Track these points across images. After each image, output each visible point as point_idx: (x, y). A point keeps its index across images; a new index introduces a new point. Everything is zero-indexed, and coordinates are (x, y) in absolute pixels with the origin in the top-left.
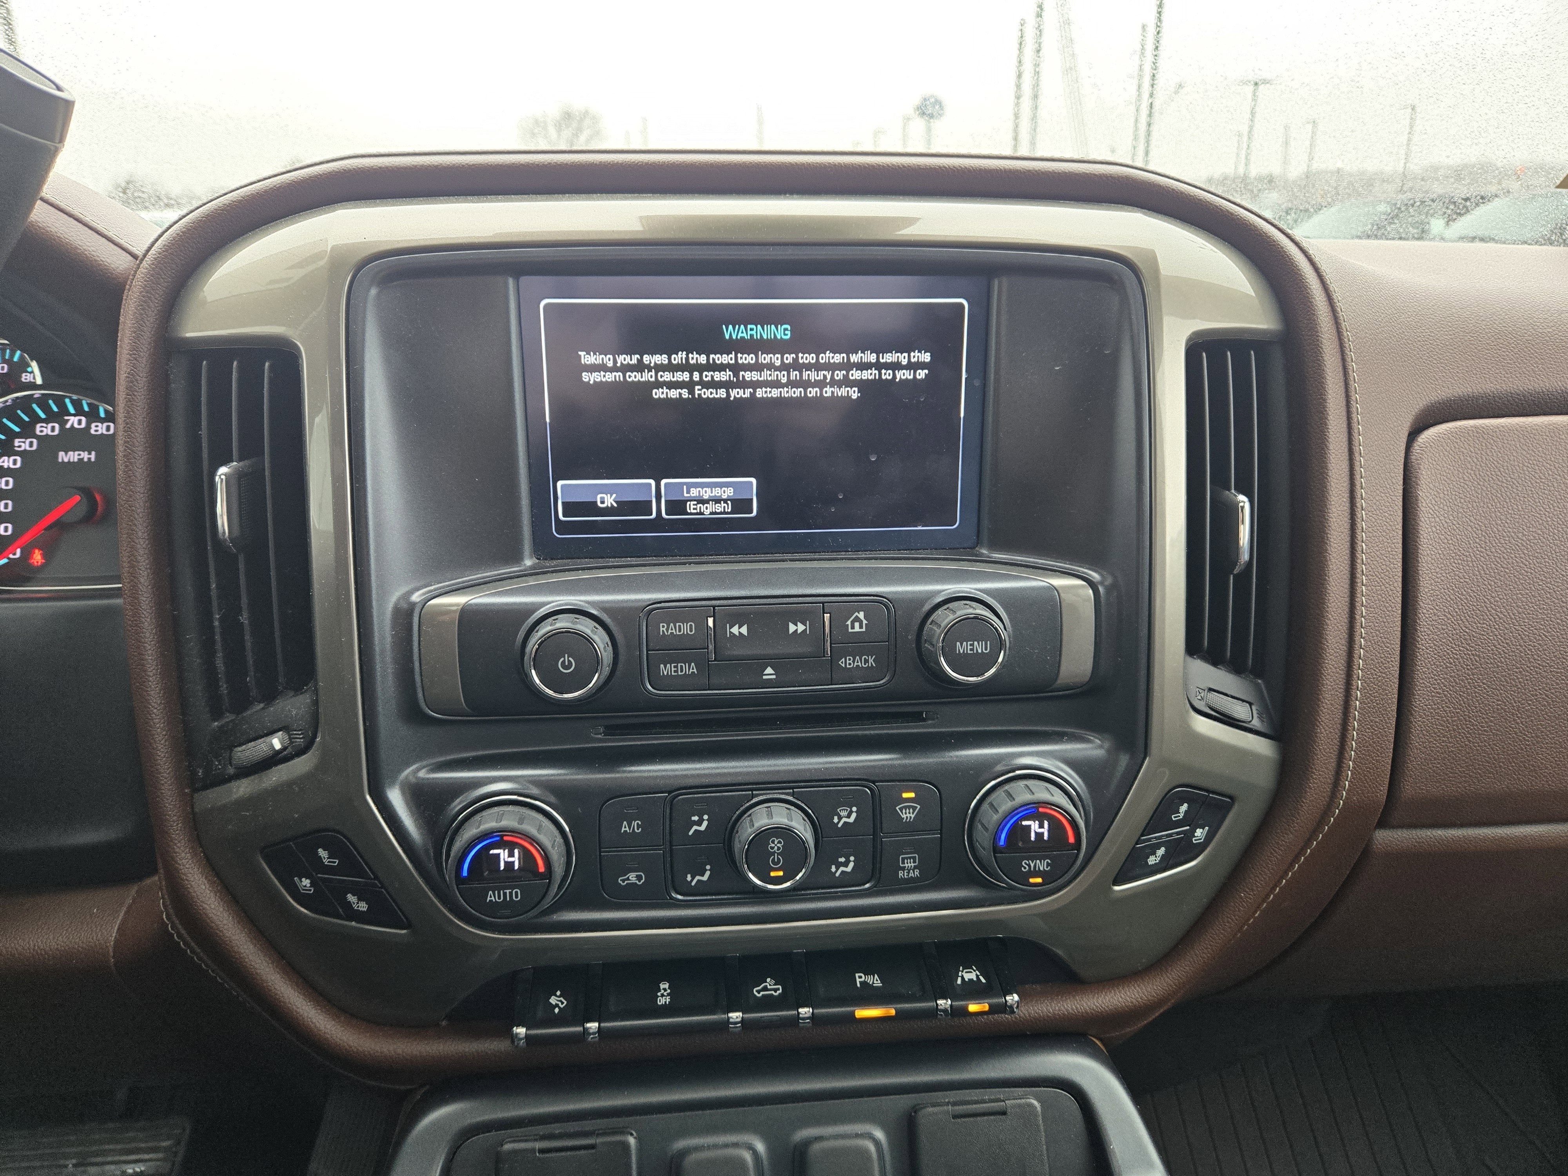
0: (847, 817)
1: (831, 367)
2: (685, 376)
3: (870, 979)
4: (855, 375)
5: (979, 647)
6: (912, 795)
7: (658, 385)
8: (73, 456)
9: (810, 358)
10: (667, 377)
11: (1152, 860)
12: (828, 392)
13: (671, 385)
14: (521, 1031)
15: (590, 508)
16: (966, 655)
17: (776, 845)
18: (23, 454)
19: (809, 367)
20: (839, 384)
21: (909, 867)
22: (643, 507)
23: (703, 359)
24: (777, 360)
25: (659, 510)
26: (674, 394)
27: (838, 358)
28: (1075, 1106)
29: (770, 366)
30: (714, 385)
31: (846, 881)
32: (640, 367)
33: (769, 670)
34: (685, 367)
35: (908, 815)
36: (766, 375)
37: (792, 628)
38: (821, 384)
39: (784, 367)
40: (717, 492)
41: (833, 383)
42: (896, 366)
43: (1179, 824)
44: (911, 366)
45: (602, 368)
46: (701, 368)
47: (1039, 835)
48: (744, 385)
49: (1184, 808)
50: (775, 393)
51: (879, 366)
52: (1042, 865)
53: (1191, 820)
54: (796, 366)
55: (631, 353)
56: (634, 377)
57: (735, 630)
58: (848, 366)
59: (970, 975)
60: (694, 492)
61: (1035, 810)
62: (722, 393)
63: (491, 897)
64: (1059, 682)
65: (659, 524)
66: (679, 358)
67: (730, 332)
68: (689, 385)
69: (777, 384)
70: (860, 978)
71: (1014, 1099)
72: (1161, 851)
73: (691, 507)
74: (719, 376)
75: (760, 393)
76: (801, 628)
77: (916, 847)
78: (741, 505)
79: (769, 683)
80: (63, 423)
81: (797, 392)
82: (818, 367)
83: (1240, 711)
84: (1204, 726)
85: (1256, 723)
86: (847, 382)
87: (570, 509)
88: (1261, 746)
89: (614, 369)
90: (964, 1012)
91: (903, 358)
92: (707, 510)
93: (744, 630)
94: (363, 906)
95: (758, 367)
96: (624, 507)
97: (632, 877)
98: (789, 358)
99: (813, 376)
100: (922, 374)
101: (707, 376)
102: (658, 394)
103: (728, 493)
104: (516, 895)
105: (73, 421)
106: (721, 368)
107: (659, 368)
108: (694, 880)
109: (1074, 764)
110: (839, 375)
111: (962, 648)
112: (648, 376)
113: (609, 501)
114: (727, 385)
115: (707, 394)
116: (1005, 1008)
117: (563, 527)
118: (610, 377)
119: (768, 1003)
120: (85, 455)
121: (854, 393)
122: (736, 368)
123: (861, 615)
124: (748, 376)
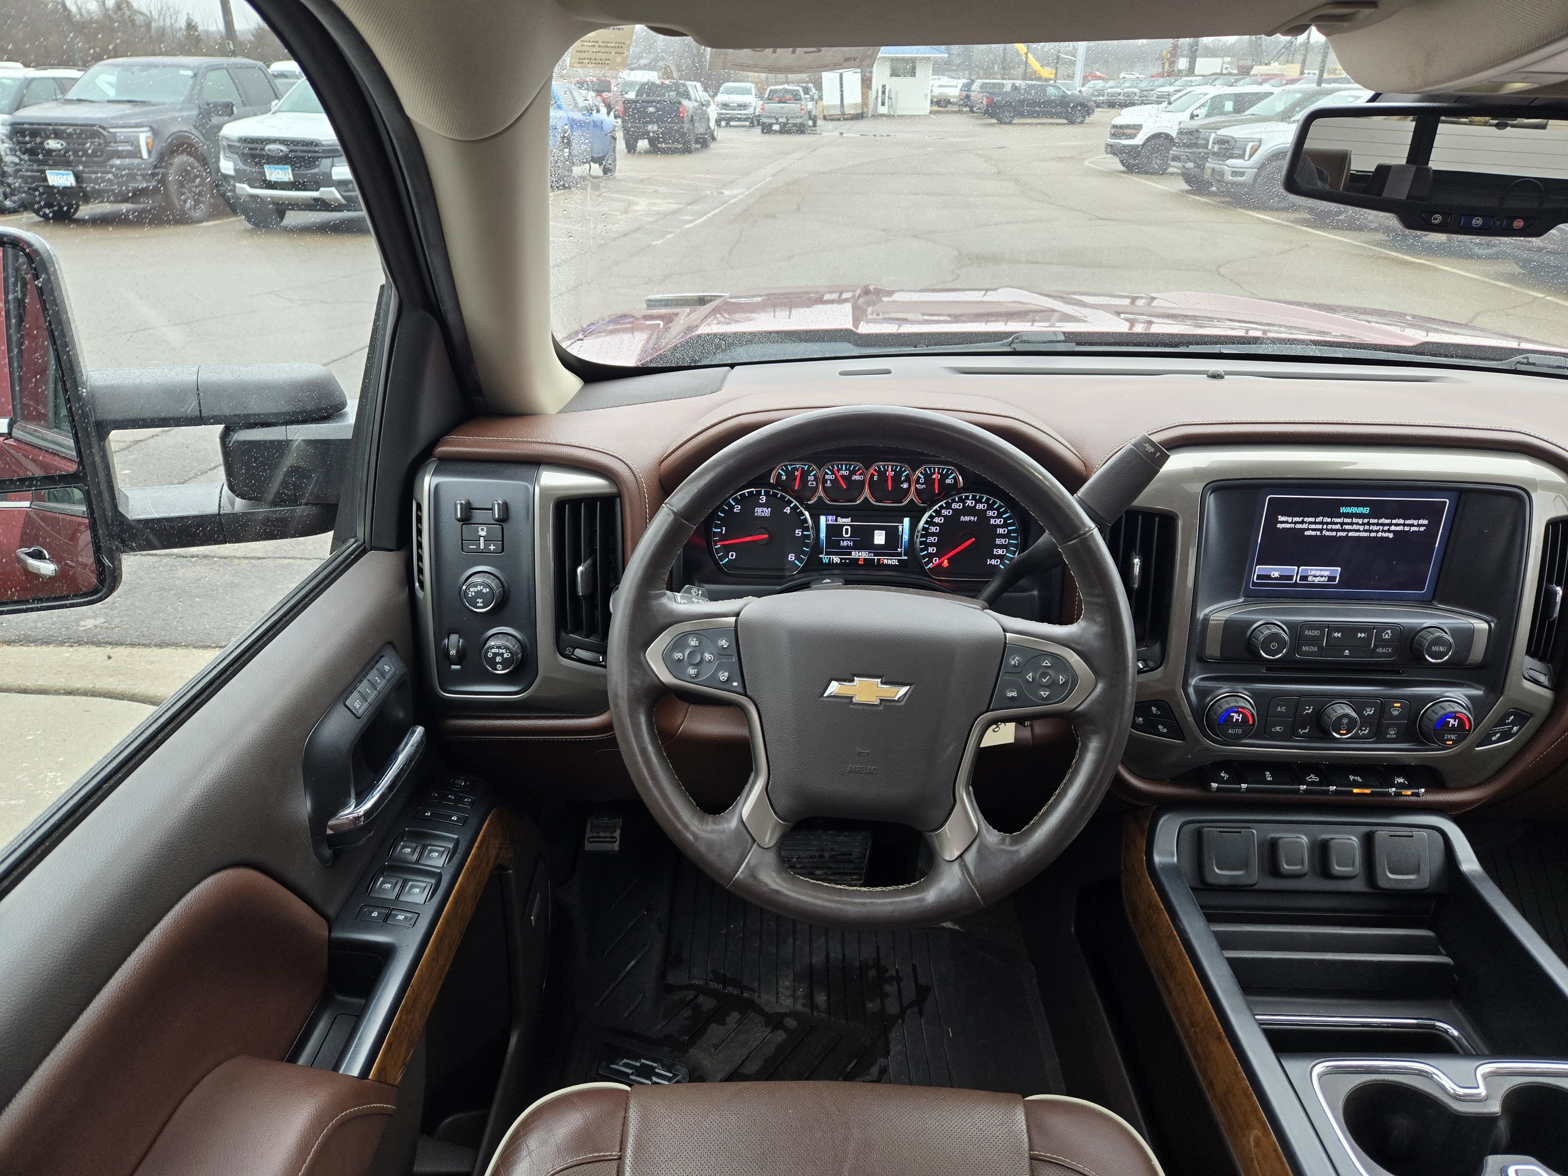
0: (1370, 711)
1: (1383, 525)
2: (1320, 527)
3: (1356, 778)
4: (1393, 528)
5: (1442, 649)
6: (1399, 705)
7: (1308, 529)
8: (967, 518)
9: (1375, 521)
10: (1313, 526)
11: (1494, 738)
12: (1380, 535)
13: (1313, 530)
14: (1214, 785)
15: (1268, 577)
16: (1435, 651)
17: (1345, 721)
18: (945, 517)
19: (1373, 524)
20: (1385, 531)
21: (1392, 733)
22: (1290, 578)
23: (1329, 520)
24: (1360, 521)
25: (1296, 579)
26: (1313, 533)
27: (1388, 521)
28: (1441, 839)
29: (1357, 524)
30: (1332, 530)
31: (1364, 737)
32: (1302, 522)
33: (1347, 651)
34: (1322, 523)
35: (1395, 713)
36: (1355, 527)
37: (1359, 635)
38: (1377, 531)
39: (1363, 524)
40: (1323, 573)
41: (1383, 531)
42: (1412, 525)
43: (1508, 724)
44: (1419, 525)
45: (1287, 522)
46: (1327, 523)
47: (1453, 725)
48: (1344, 530)
49: (1512, 718)
50: (1357, 534)
51: (1404, 525)
52: (1453, 737)
53: (1513, 723)
54: (1369, 524)
55: (1299, 517)
56: (1299, 526)
57: (1336, 635)
58: (1390, 525)
59: (1401, 780)
60: (1313, 573)
61: (1454, 715)
62: (1334, 534)
63: (1230, 731)
64: (1468, 662)
65: (1296, 585)
66: (1319, 519)
67: (1343, 510)
68: (1321, 530)
69: (1358, 531)
70: (1351, 778)
71: (1416, 832)
72: (1498, 735)
73: (1310, 579)
74: (1334, 527)
75: (1350, 534)
76: (1363, 635)
77: (1396, 725)
78: (1331, 578)
79: (1346, 656)
80: (964, 503)
81: (1367, 534)
82: (1378, 524)
83: (1543, 679)
84: (1528, 685)
85: (1546, 683)
86: (1389, 531)
87: (1259, 577)
88: (1547, 693)
89: (1292, 523)
90: (1400, 795)
91: (1415, 522)
92: (1317, 580)
93: (1339, 635)
94: (1165, 730)
95: (1352, 524)
96: (1282, 577)
97: (1278, 728)
98: (1366, 521)
99: (1375, 528)
100: (1422, 529)
101: (1330, 527)
102: (1307, 533)
103: (1327, 573)
104: (1240, 731)
105: (969, 503)
106: (1336, 524)
107: (1310, 523)
108: (1301, 732)
109: (1469, 697)
110: (1386, 528)
111: (1434, 649)
112: (1305, 526)
113: (1277, 574)
114: (1337, 530)
115: (1328, 534)
116: (1417, 795)
117: (1254, 584)
118: (1288, 526)
119: (1313, 783)
120: (972, 518)
121: (1391, 535)
122: (1342, 524)
123: (1389, 632)
124: (1347, 527)
